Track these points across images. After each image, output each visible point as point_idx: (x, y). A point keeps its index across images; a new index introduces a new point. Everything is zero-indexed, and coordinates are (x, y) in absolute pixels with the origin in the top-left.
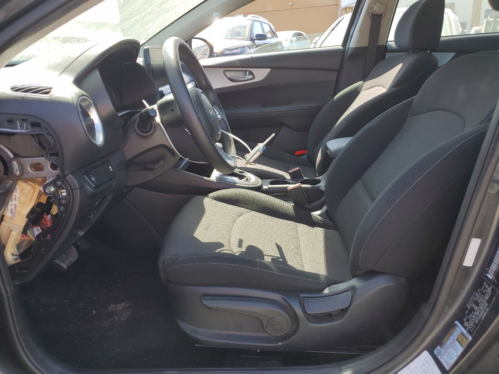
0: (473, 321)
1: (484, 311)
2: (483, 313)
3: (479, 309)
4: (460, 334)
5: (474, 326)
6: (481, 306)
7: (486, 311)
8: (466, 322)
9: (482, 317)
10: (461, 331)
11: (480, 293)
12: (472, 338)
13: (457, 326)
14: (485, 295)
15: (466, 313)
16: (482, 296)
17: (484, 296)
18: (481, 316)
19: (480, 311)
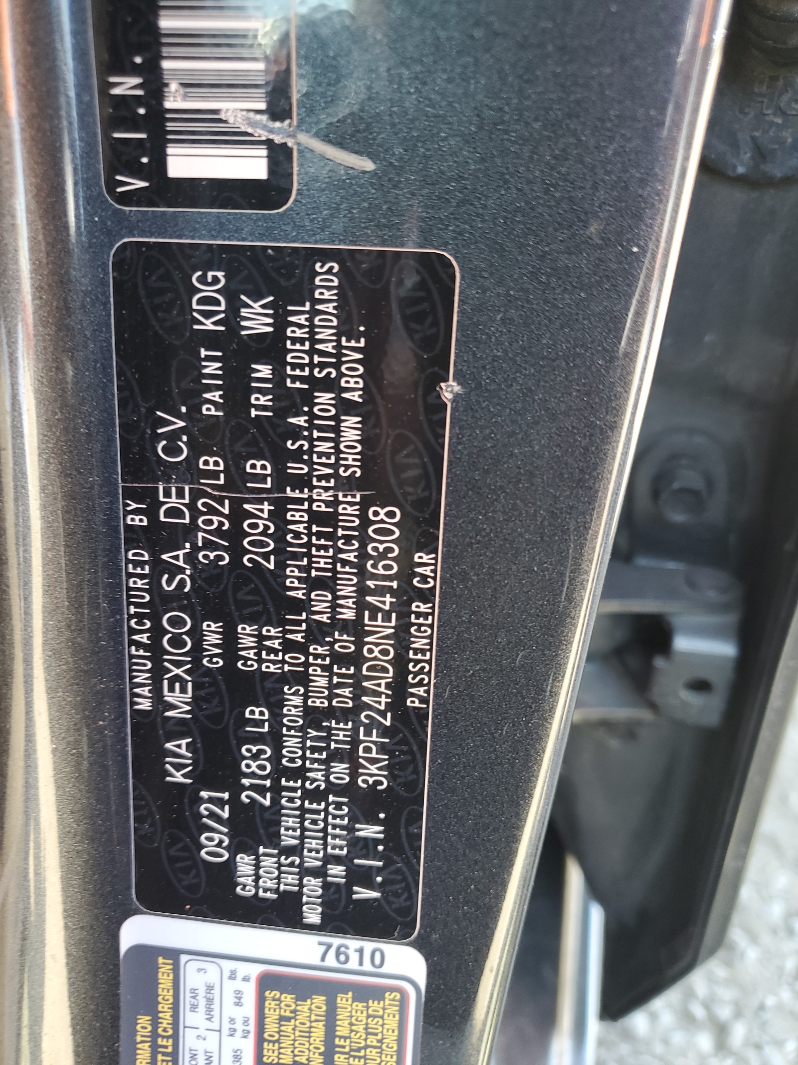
0: (316, 795)
1: (403, 612)
2: (402, 637)
3: (317, 632)
4: (261, 1001)
5: (370, 831)
6: (314, 584)
7: (426, 596)
8: (244, 864)
9: (399, 688)
10: (258, 969)
11: (210, 462)
12: (421, 945)
13: (173, 954)
14: (295, 433)
15: (178, 777)
16: (259, 466)
17: (280, 458)
18: (382, 683)
19: (344, 643)
